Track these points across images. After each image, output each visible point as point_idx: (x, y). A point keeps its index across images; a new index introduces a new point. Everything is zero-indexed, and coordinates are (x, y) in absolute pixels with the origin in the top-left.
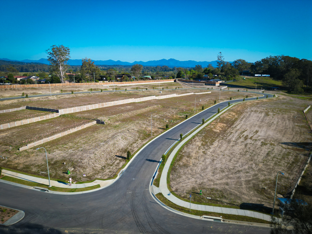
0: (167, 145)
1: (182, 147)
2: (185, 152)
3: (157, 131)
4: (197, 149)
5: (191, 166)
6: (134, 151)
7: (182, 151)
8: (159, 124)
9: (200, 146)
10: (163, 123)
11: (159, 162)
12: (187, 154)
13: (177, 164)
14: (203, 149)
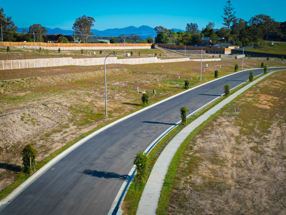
0: (147, 135)
1: (191, 140)
2: (201, 150)
3: (120, 108)
4: (233, 142)
5: (233, 188)
6: (52, 151)
7: (191, 148)
8: (126, 97)
9: (237, 134)
10: (135, 94)
11: (124, 177)
12: (209, 154)
13: (186, 182)
14: (249, 143)
